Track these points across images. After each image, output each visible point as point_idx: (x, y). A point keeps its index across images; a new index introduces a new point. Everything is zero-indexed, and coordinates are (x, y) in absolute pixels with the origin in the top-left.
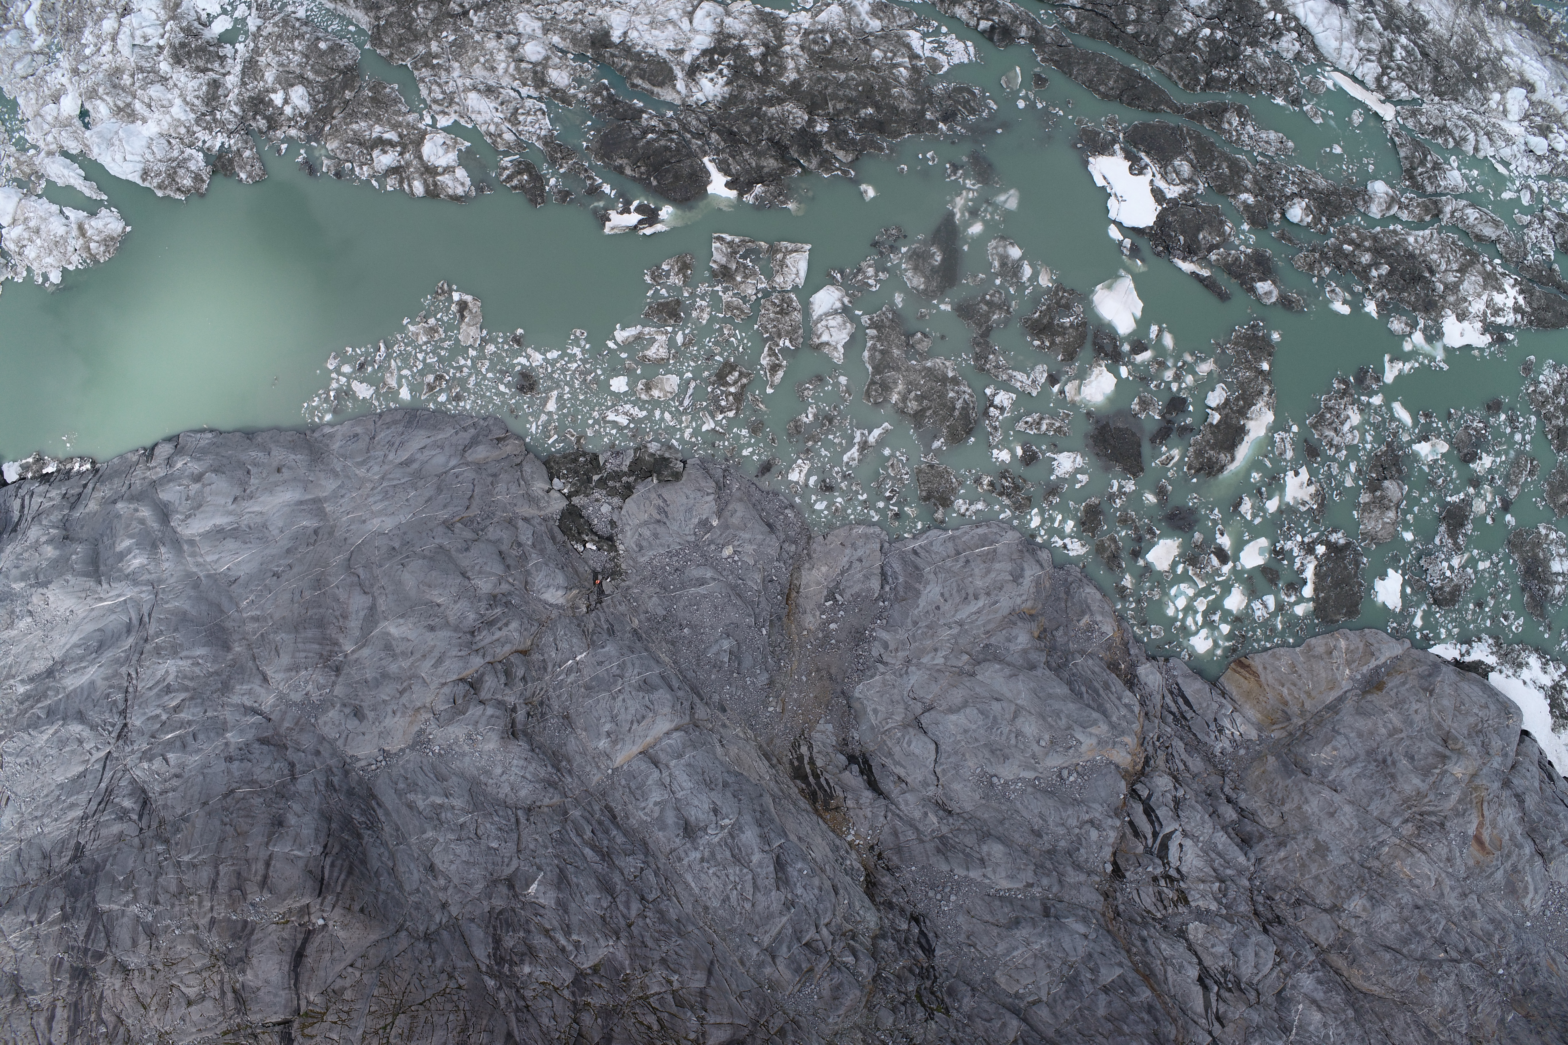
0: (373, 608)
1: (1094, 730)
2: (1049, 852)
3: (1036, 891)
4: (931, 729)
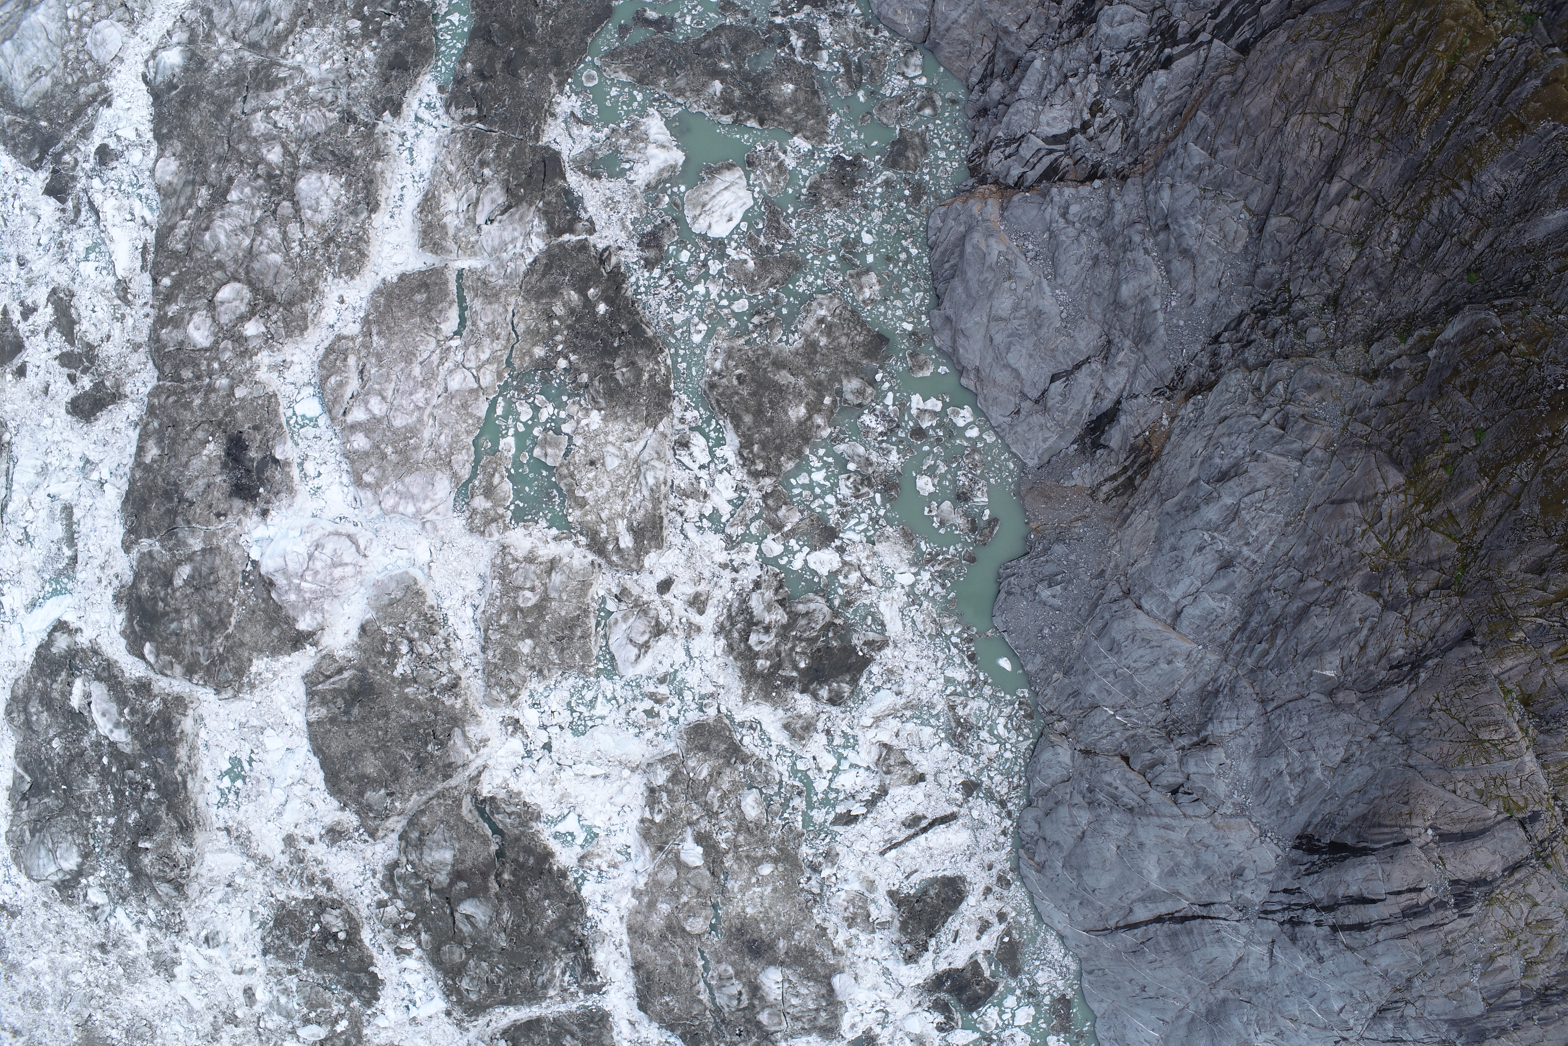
0: (1142, 900)
1: (983, 246)
2: (1108, 244)
3: (1149, 243)
4: (1041, 387)
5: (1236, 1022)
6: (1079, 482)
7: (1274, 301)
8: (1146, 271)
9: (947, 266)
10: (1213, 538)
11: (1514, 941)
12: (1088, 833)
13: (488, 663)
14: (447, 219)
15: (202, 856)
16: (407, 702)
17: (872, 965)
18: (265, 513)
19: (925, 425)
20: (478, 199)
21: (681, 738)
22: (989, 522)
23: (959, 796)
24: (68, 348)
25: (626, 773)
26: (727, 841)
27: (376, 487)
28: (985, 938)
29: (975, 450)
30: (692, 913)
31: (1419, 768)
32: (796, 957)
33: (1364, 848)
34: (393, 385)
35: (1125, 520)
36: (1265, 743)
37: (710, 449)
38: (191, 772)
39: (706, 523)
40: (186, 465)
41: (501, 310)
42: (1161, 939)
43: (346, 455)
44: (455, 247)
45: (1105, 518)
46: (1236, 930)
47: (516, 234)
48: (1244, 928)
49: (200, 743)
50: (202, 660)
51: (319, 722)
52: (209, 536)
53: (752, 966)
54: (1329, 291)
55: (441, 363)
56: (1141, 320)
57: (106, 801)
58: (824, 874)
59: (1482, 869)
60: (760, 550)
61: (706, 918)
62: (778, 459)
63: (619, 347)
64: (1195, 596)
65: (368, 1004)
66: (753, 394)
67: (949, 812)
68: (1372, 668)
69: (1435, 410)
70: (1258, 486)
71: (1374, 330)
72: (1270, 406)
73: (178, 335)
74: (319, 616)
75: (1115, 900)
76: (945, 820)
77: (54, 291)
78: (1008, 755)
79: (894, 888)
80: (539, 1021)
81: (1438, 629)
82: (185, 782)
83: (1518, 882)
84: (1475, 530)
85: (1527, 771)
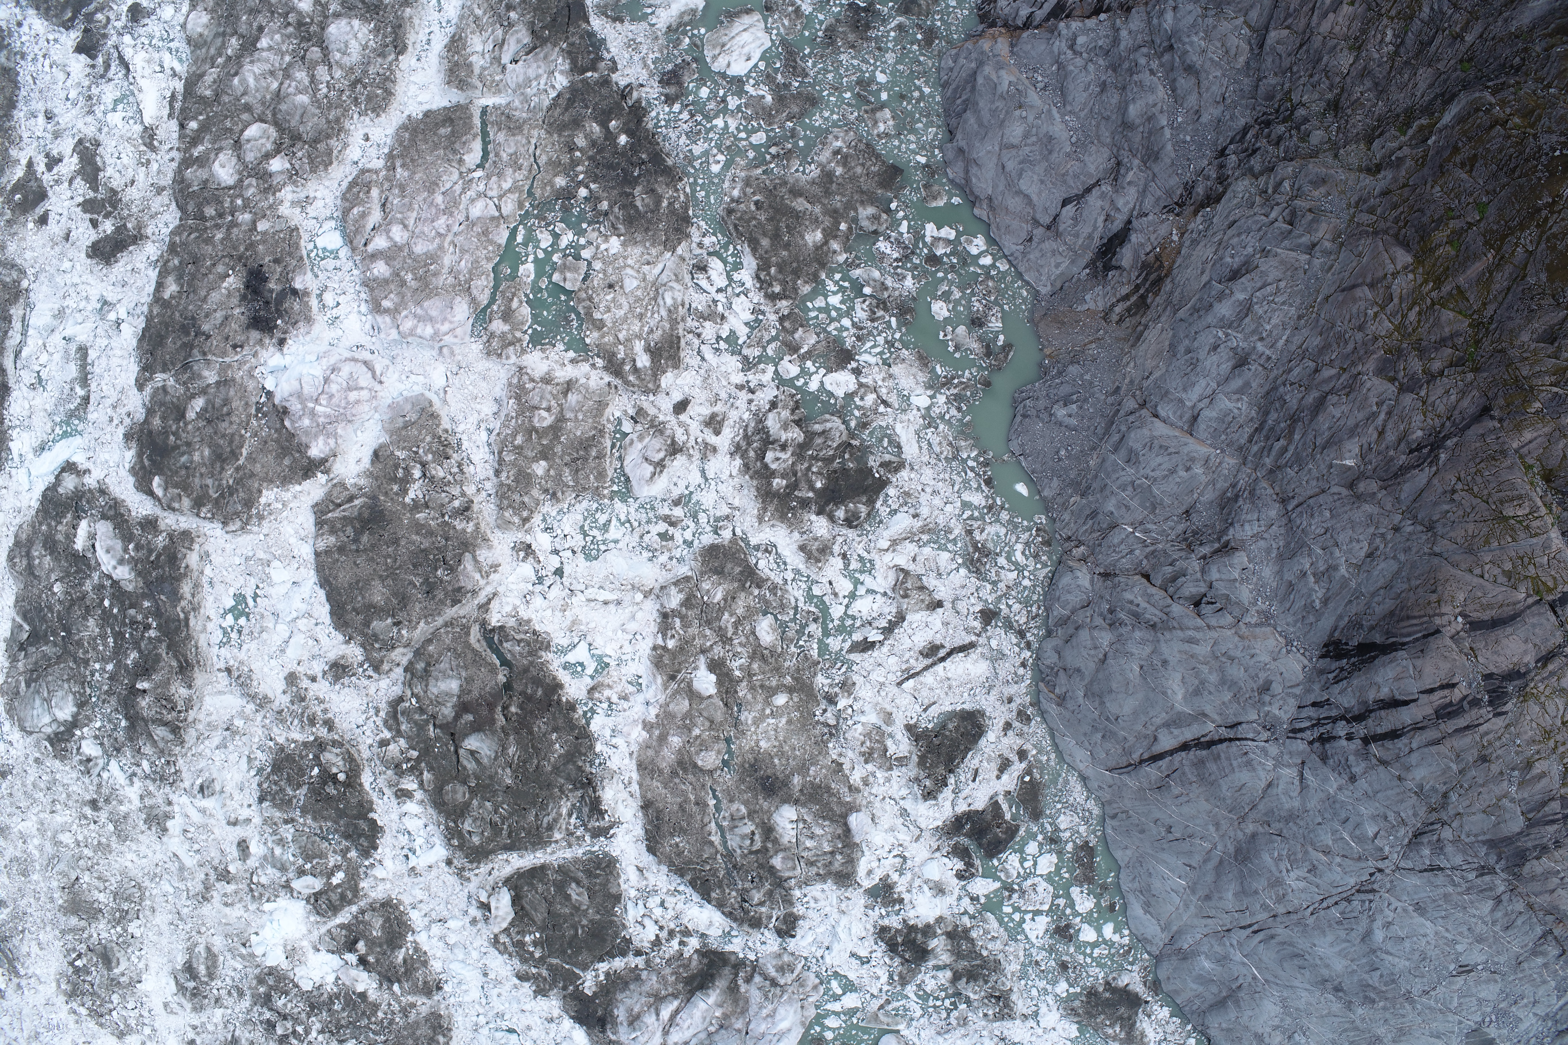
5: (1266, 858)
6: (1092, 305)
7: (1277, 111)
8: (1152, 90)
9: (959, 101)
10: (1227, 335)
11: (1551, 744)
12: (1110, 654)
13: (501, 485)
14: (473, 59)
15: (201, 699)
16: (418, 527)
17: (889, 805)
18: (282, 342)
19: (939, 252)
20: (504, 40)
21: (695, 559)
22: (1003, 347)
23: (977, 624)
24: (91, 194)
25: (639, 597)
26: (741, 668)
27: (393, 312)
28: (1005, 777)
29: (988, 276)
30: (704, 746)
31: (1445, 555)
32: (811, 795)
33: (1394, 644)
34: (415, 214)
35: (1138, 339)
36: (1288, 544)
37: (728, 273)
38: (194, 609)
39: (723, 345)
40: (204, 300)
41: (524, 141)
42: (1187, 769)
43: (365, 284)
44: (480, 85)
45: (1118, 339)
46: (1264, 751)
47: (541, 71)
48: (1273, 749)
49: (204, 580)
50: (211, 492)
51: (328, 552)
52: (224, 368)
53: (766, 805)
54: (1329, 96)
55: (464, 191)
56: (1149, 137)
57: (105, 645)
58: (840, 706)
59: (1515, 660)
60: (776, 372)
61: (719, 752)
62: (795, 283)
63: (639, 176)
64: (1212, 398)
65: (366, 853)
66: (770, 219)
67: (967, 642)
68: (1392, 453)
69: (1438, 188)
70: (1269, 280)
71: (1374, 129)
72: (1278, 204)
73: (203, 174)
74: (332, 442)
75: (1139, 727)
76: (963, 649)
77: (80, 142)
78: (1026, 582)
79: (912, 722)
80: (543, 868)
81: (1455, 408)
82: (187, 620)
83: (1552, 674)
84: (1484, 304)
85: (1554, 548)
